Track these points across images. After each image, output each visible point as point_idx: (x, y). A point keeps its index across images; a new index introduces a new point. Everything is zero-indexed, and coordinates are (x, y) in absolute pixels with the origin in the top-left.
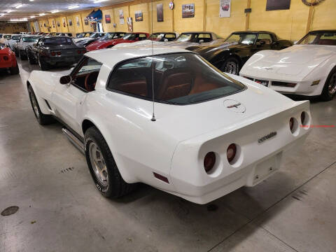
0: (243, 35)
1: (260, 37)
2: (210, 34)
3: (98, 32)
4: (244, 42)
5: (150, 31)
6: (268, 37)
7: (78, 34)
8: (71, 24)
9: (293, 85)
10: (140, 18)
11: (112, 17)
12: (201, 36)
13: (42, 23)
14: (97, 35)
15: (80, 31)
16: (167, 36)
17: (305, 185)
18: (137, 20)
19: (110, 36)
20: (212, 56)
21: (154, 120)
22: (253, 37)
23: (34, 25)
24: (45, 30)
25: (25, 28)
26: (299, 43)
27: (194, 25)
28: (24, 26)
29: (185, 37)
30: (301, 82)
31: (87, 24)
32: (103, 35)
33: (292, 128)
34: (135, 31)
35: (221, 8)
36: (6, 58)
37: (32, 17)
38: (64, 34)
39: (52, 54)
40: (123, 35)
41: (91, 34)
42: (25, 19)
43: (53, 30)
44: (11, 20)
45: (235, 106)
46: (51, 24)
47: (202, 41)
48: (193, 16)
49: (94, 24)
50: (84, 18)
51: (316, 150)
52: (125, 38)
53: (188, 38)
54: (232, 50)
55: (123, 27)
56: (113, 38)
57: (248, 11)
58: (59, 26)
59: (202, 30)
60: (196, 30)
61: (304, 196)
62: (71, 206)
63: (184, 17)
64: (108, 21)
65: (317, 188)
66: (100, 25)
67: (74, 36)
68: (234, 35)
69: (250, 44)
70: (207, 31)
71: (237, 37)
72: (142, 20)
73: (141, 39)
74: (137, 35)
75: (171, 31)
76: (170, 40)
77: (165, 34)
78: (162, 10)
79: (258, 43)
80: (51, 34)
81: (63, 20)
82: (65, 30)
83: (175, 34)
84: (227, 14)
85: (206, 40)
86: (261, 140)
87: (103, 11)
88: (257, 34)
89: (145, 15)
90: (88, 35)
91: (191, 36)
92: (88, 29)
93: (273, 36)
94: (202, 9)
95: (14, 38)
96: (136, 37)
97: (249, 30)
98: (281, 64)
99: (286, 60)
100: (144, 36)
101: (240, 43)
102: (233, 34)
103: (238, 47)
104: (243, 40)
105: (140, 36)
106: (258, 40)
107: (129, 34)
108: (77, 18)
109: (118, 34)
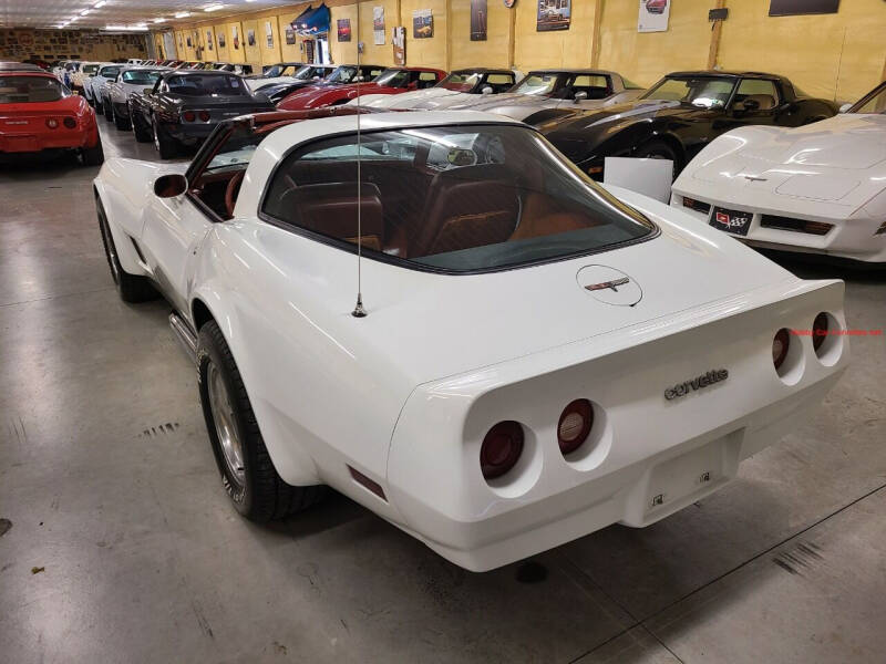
0: (698, 81)
1: (745, 89)
2: (608, 77)
3: (317, 64)
4: (697, 102)
5: (449, 64)
6: (768, 89)
7: (266, 69)
8: (252, 42)
9: (821, 228)
10: (425, 29)
11: (354, 25)
12: (581, 81)
13: (183, 36)
14: (313, 72)
15: (273, 60)
16: (492, 79)
17: (819, 529)
18: (418, 35)
19: (346, 76)
20: (602, 138)
21: (361, 315)
22: (726, 87)
23: (164, 41)
24: (188, 55)
25: (141, 49)
26: (855, 109)
27: (566, 52)
28: (138, 43)
29: (538, 85)
30: (848, 222)
31: (291, 41)
32: (329, 71)
33: (782, 362)
34: (412, 63)
35: (643, 6)
36: (70, 122)
37: (158, 21)
38: (232, 68)
39: (186, 116)
40: (379, 73)
41: (298, 67)
42: (141, 27)
43: (209, 56)
44: (108, 28)
45: (610, 285)
46: (204, 40)
47: (583, 94)
48: (566, 27)
49: (310, 43)
50: (286, 27)
51: (868, 423)
52: (380, 82)
53: (545, 86)
54: (661, 122)
55: (381, 53)
56: (350, 81)
57: (719, 15)
58: (223, 44)
59: (587, 66)
60: (570, 64)
61: (811, 561)
62: (146, 533)
63: (540, 29)
64: (344, 36)
65: (855, 538)
66: (325, 45)
67: (257, 71)
68: (671, 82)
69: (715, 109)
70: (602, 67)
71: (681, 88)
72: (430, 35)
73: (423, 85)
74: (415, 73)
75: (505, 66)
76: (497, 89)
77: (487, 73)
78: (485, 9)
79: (739, 106)
80: (202, 65)
81: (232, 30)
82: (237, 58)
83: (513, 75)
84: (659, 22)
85: (595, 93)
86: (674, 394)
87: (334, 10)
88: (735, 79)
89: (440, 20)
90: (290, 70)
91: (554, 79)
92: (294, 54)
93: (782, 85)
94: (592, 10)
95: (105, 72)
96: (410, 80)
97: (717, 68)
98: (793, 166)
99: (810, 157)
100: (432, 77)
101: (686, 104)
102: (669, 77)
103: (682, 114)
104: (695, 96)
105: (424, 77)
106: (738, 98)
107: (393, 70)
108: (268, 27)
109: (367, 70)
